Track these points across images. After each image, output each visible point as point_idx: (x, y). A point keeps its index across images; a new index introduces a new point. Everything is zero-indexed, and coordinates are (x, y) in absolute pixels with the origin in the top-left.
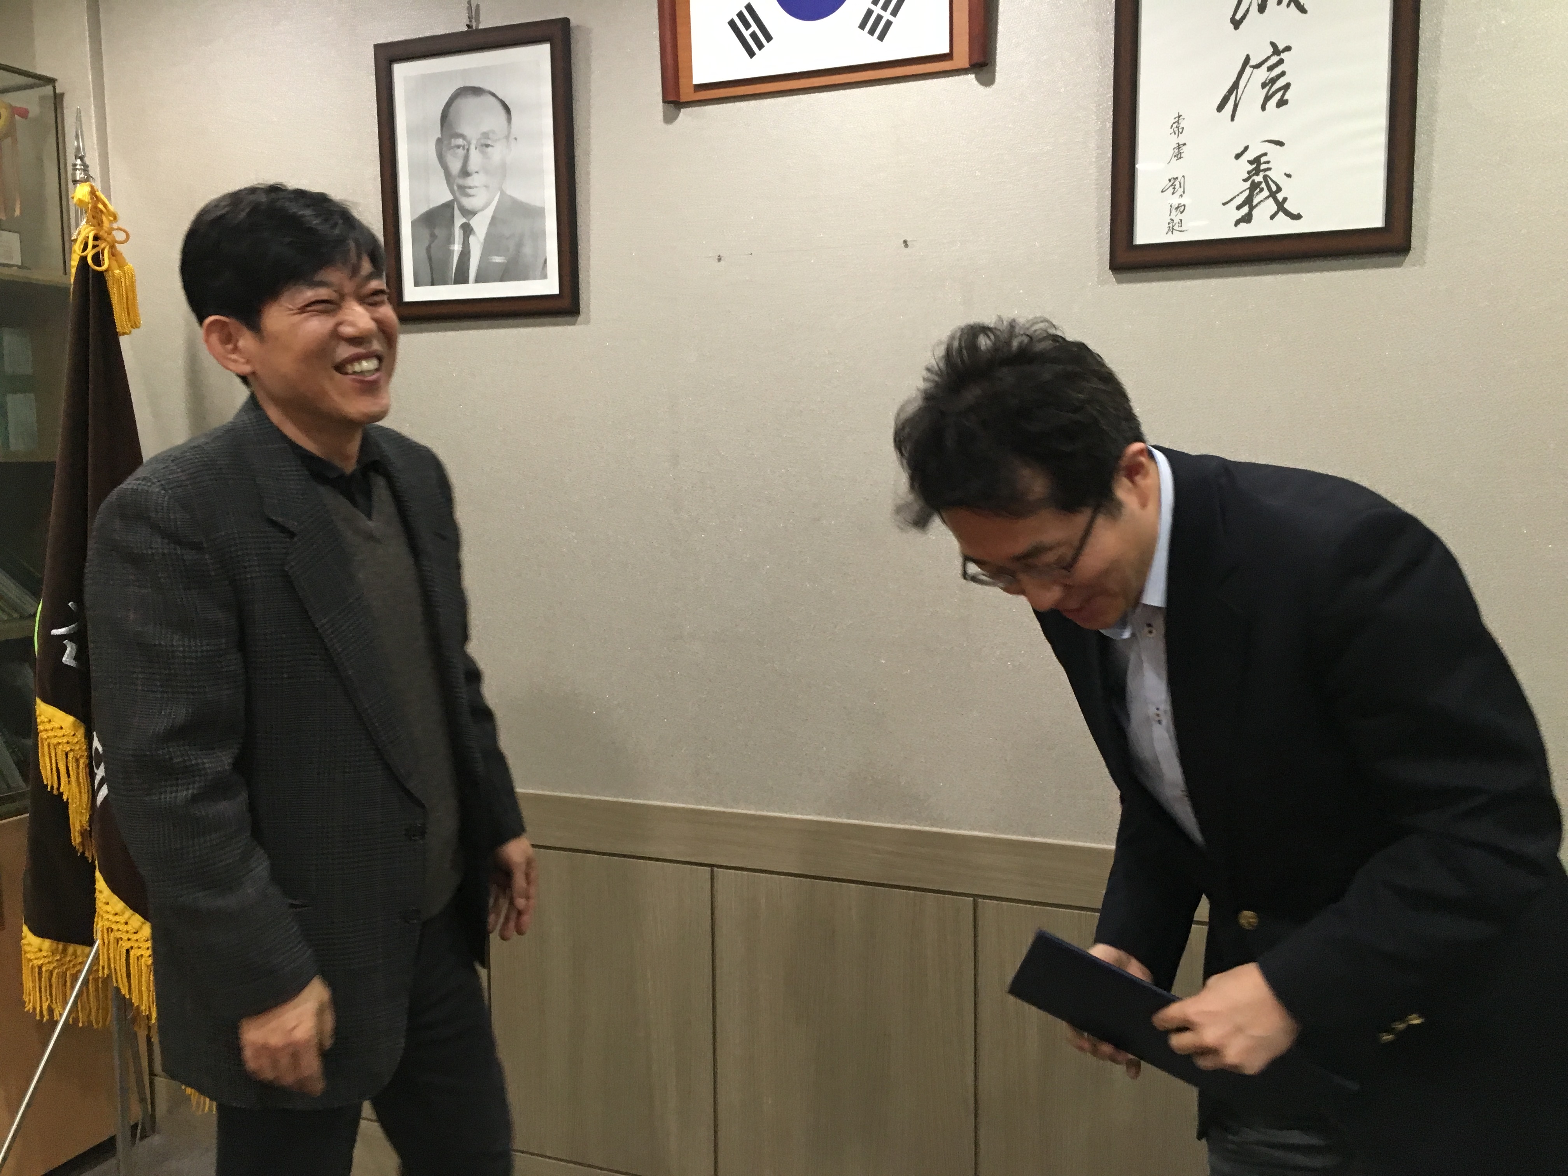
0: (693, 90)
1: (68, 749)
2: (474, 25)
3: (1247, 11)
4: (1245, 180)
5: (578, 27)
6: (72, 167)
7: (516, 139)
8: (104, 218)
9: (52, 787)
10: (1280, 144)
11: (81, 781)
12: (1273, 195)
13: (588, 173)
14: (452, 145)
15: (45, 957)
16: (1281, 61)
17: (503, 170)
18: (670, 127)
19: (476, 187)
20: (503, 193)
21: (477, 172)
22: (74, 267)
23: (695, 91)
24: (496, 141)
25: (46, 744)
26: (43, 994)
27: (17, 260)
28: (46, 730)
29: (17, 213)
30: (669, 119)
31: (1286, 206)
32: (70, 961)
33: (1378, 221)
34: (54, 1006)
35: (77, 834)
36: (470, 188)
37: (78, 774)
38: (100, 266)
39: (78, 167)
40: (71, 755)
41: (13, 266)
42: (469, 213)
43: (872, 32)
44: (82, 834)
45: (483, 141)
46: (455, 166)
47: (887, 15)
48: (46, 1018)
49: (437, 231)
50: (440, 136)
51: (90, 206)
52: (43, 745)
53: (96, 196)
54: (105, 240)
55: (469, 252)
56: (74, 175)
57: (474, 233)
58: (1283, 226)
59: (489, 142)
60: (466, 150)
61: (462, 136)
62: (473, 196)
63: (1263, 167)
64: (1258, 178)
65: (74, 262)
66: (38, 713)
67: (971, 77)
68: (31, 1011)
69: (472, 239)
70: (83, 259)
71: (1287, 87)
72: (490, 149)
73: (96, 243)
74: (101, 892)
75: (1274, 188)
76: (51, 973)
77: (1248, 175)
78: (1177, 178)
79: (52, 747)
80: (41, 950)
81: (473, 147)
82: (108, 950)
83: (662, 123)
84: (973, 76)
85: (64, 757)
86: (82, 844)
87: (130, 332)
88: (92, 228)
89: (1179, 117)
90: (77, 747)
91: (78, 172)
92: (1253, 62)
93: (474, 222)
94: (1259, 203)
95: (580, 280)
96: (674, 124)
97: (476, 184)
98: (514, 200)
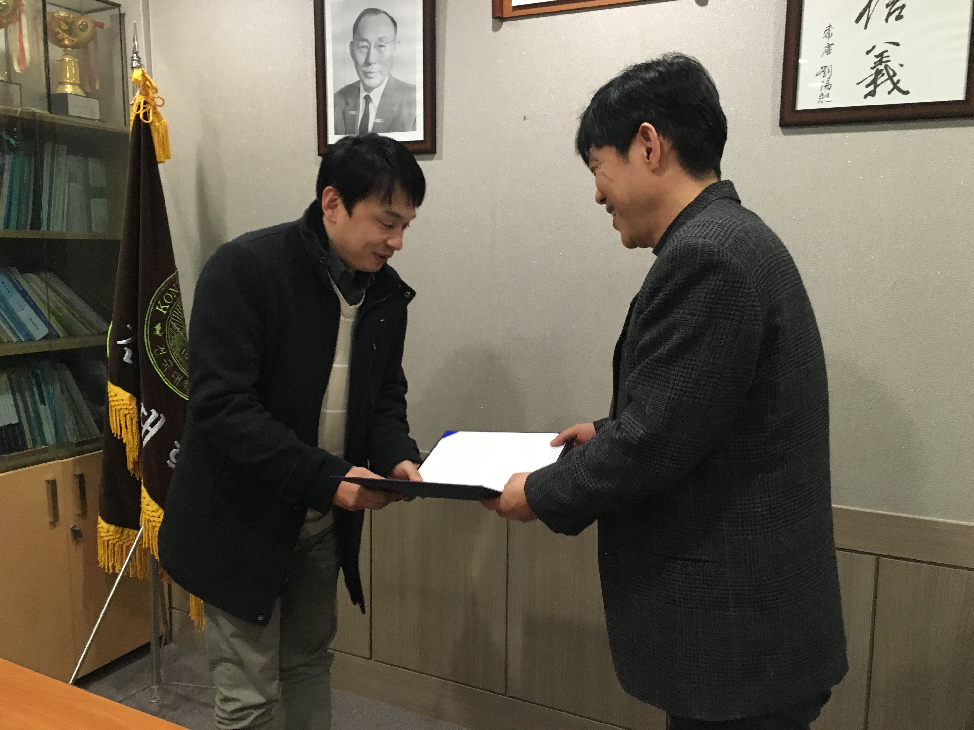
0: (511, 10)
1: (126, 412)
4: (872, 68)
6: (130, 59)
7: (399, 42)
8: (150, 91)
9: (117, 435)
10: (897, 44)
11: (134, 432)
12: (890, 78)
13: (444, 64)
14: (360, 45)
15: (110, 535)
17: (391, 62)
18: (496, 33)
19: (374, 72)
20: (390, 76)
21: (374, 63)
22: (132, 120)
23: (513, 11)
24: (387, 43)
25: (114, 409)
26: (109, 557)
27: (97, 117)
28: (114, 401)
29: (97, 87)
30: (496, 28)
31: (899, 85)
32: (125, 539)
33: (960, 96)
34: (116, 565)
35: (131, 463)
36: (370, 73)
37: (132, 427)
38: (147, 120)
39: (134, 59)
40: (128, 416)
41: (95, 120)
42: (369, 89)
44: (134, 463)
45: (379, 43)
46: (361, 59)
48: (111, 571)
49: (350, 101)
50: (352, 40)
51: (142, 83)
52: (112, 410)
53: (145, 77)
54: (150, 104)
56: (132, 64)
57: (372, 102)
58: (897, 99)
59: (383, 44)
60: (368, 49)
61: (366, 40)
62: (372, 78)
63: (884, 59)
64: (881, 67)
65: (132, 118)
66: (109, 390)
68: (102, 567)
69: (370, 105)
70: (137, 116)
71: (903, 7)
72: (383, 48)
73: (145, 106)
74: (144, 498)
75: (891, 73)
76: (114, 545)
77: (873, 65)
78: (826, 67)
79: (117, 411)
80: (108, 531)
81: (372, 46)
82: (148, 533)
83: (491, 31)
85: (124, 417)
86: (134, 469)
87: (165, 161)
88: (143, 96)
89: (830, 26)
90: (131, 412)
91: (134, 62)
93: (371, 95)
94: (881, 83)
95: (437, 132)
96: (499, 32)
97: (374, 70)
98: (397, 82)
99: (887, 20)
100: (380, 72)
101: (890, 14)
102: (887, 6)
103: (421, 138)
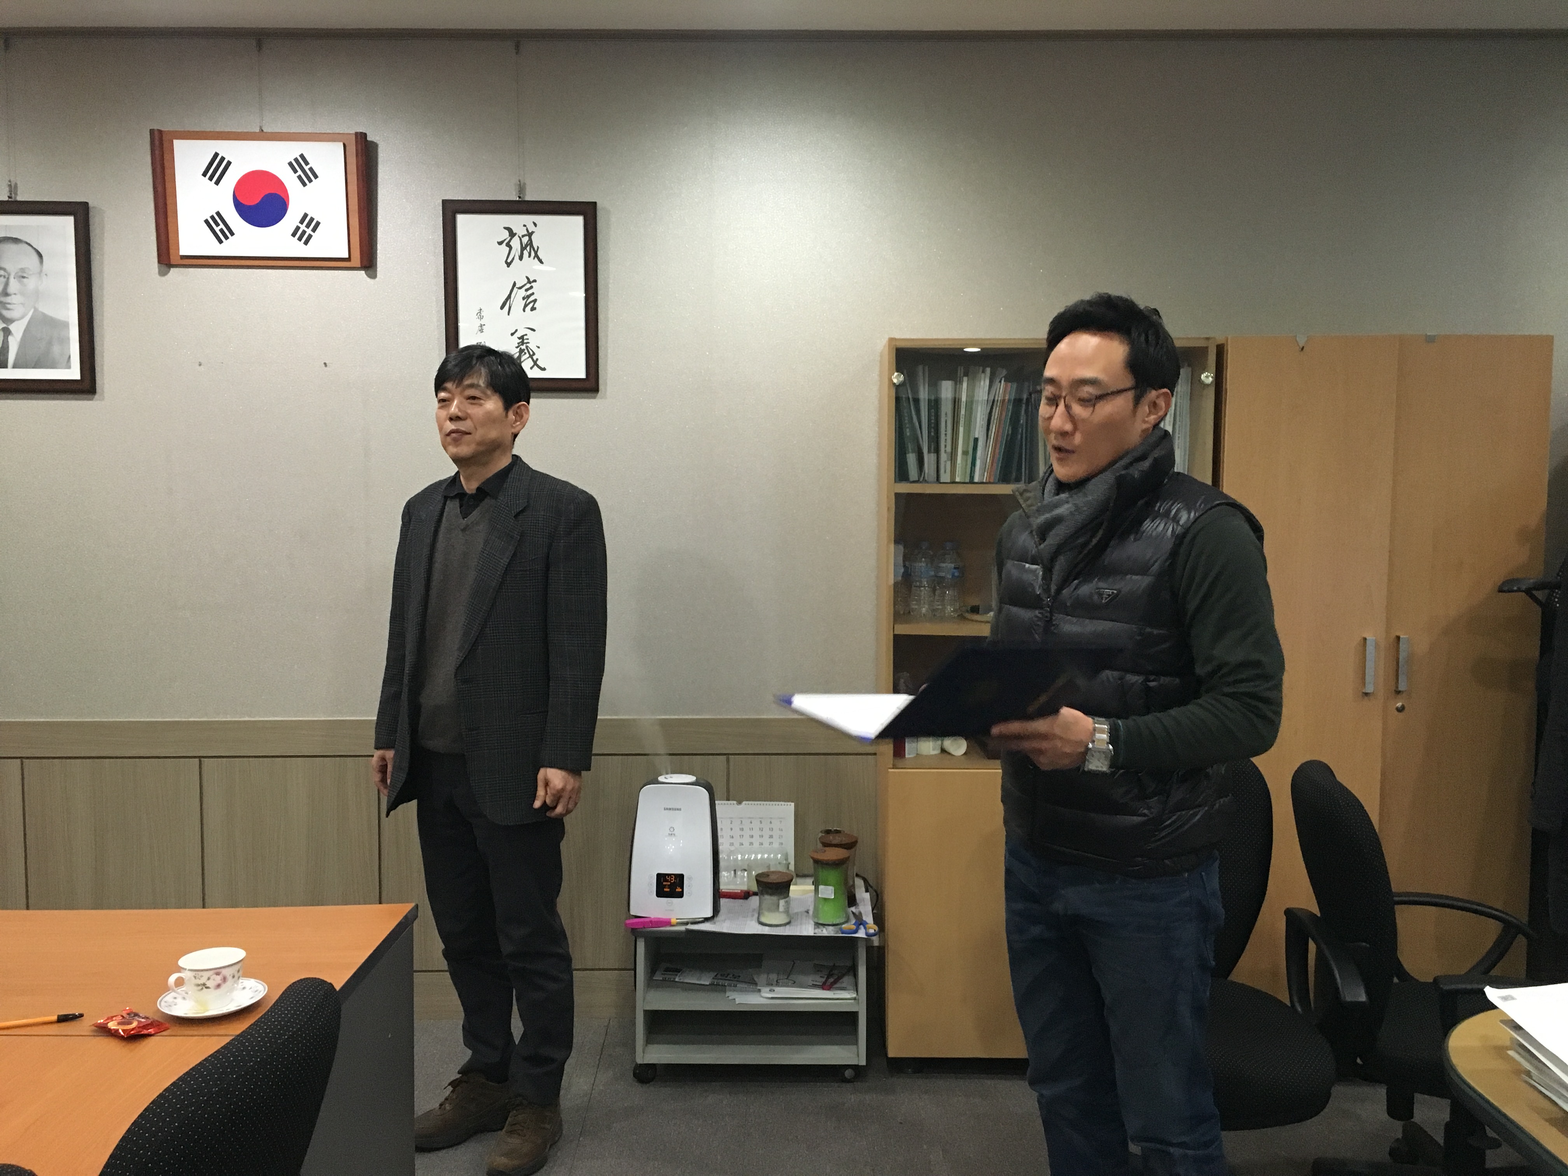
0: (179, 258)
2: (13, 195)
3: (513, 259)
4: (517, 347)
5: (93, 207)
7: (46, 275)
10: (533, 330)
12: (531, 356)
13: (102, 302)
16: (531, 287)
18: (164, 278)
19: (14, 304)
20: (36, 310)
21: (15, 294)
23: (181, 259)
24: (31, 275)
30: (162, 273)
31: (538, 363)
33: (583, 375)
36: (9, 304)
42: (7, 321)
43: (300, 239)
45: (20, 274)
47: (309, 231)
55: (8, 347)
57: (12, 334)
58: (538, 373)
59: (25, 275)
61: (4, 270)
62: (11, 309)
63: (525, 341)
64: (523, 347)
67: (363, 272)
69: (10, 338)
71: (535, 301)
72: (25, 280)
75: (531, 353)
77: (517, 345)
83: (157, 275)
84: (364, 272)
89: (481, 310)
92: (518, 285)
93: (12, 327)
94: (525, 360)
95: (96, 371)
96: (166, 277)
97: (14, 301)
98: (44, 315)
99: (524, 310)
100: (22, 304)
101: (526, 306)
102: (524, 298)
103: (77, 376)
